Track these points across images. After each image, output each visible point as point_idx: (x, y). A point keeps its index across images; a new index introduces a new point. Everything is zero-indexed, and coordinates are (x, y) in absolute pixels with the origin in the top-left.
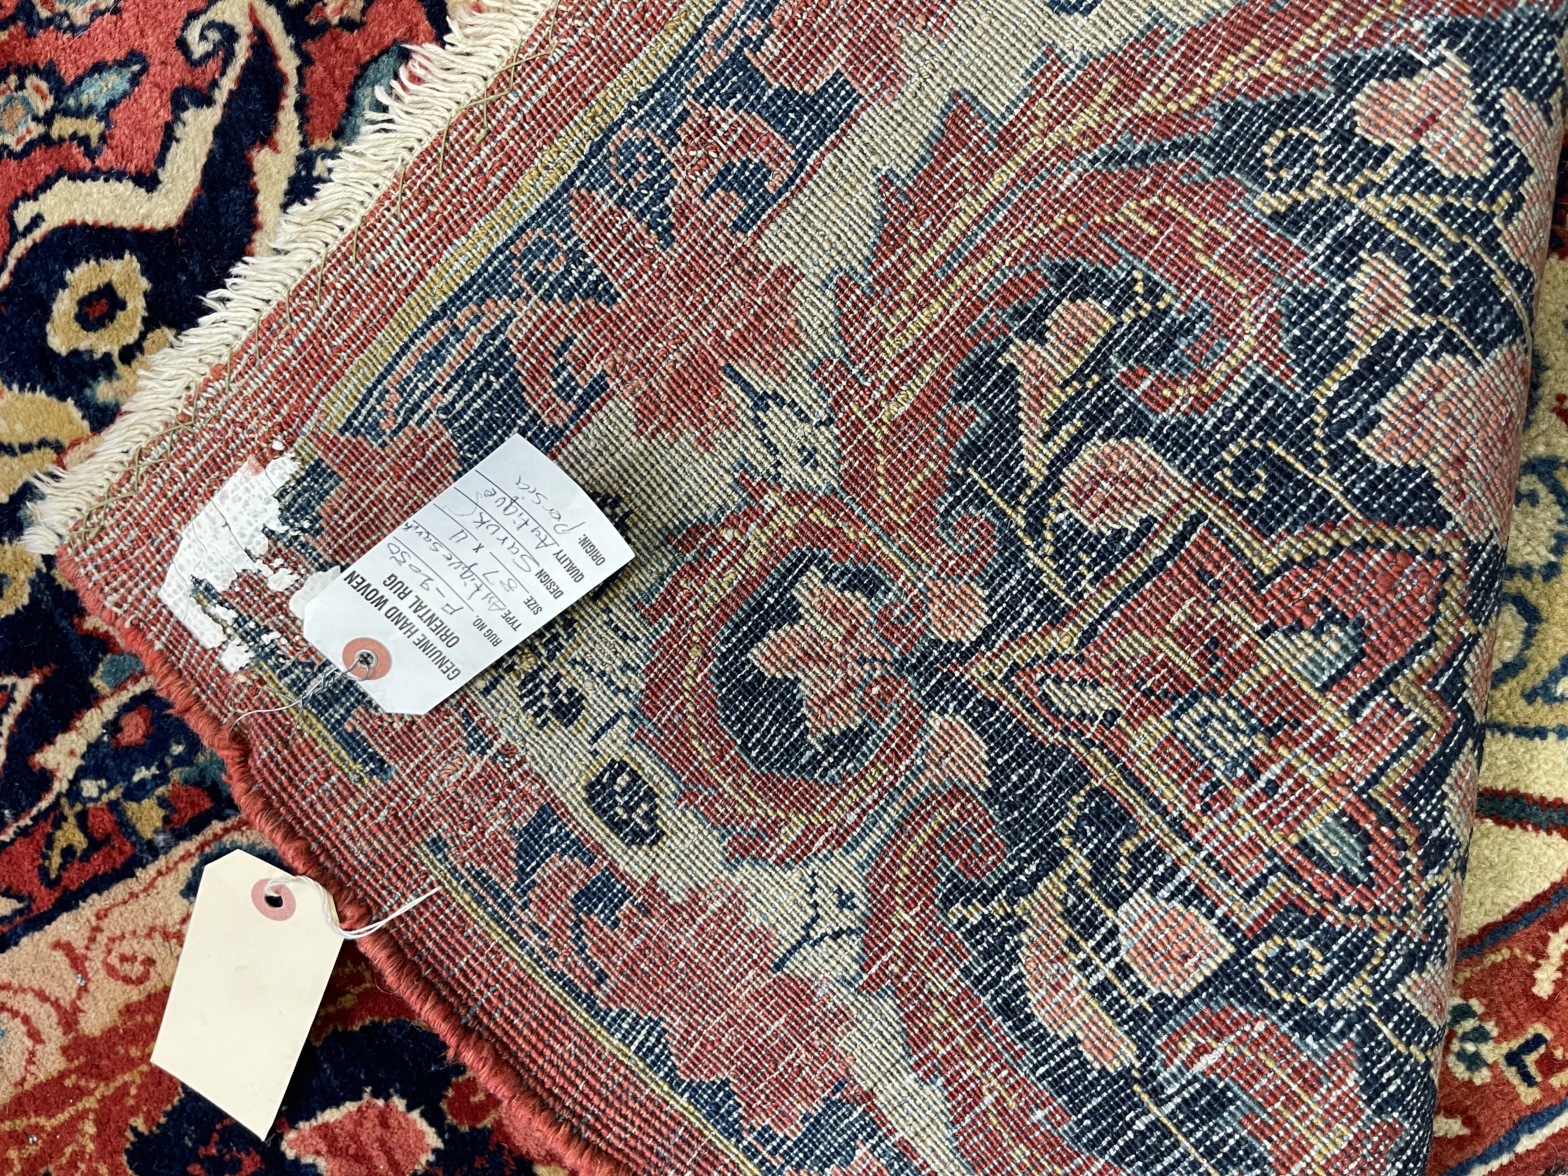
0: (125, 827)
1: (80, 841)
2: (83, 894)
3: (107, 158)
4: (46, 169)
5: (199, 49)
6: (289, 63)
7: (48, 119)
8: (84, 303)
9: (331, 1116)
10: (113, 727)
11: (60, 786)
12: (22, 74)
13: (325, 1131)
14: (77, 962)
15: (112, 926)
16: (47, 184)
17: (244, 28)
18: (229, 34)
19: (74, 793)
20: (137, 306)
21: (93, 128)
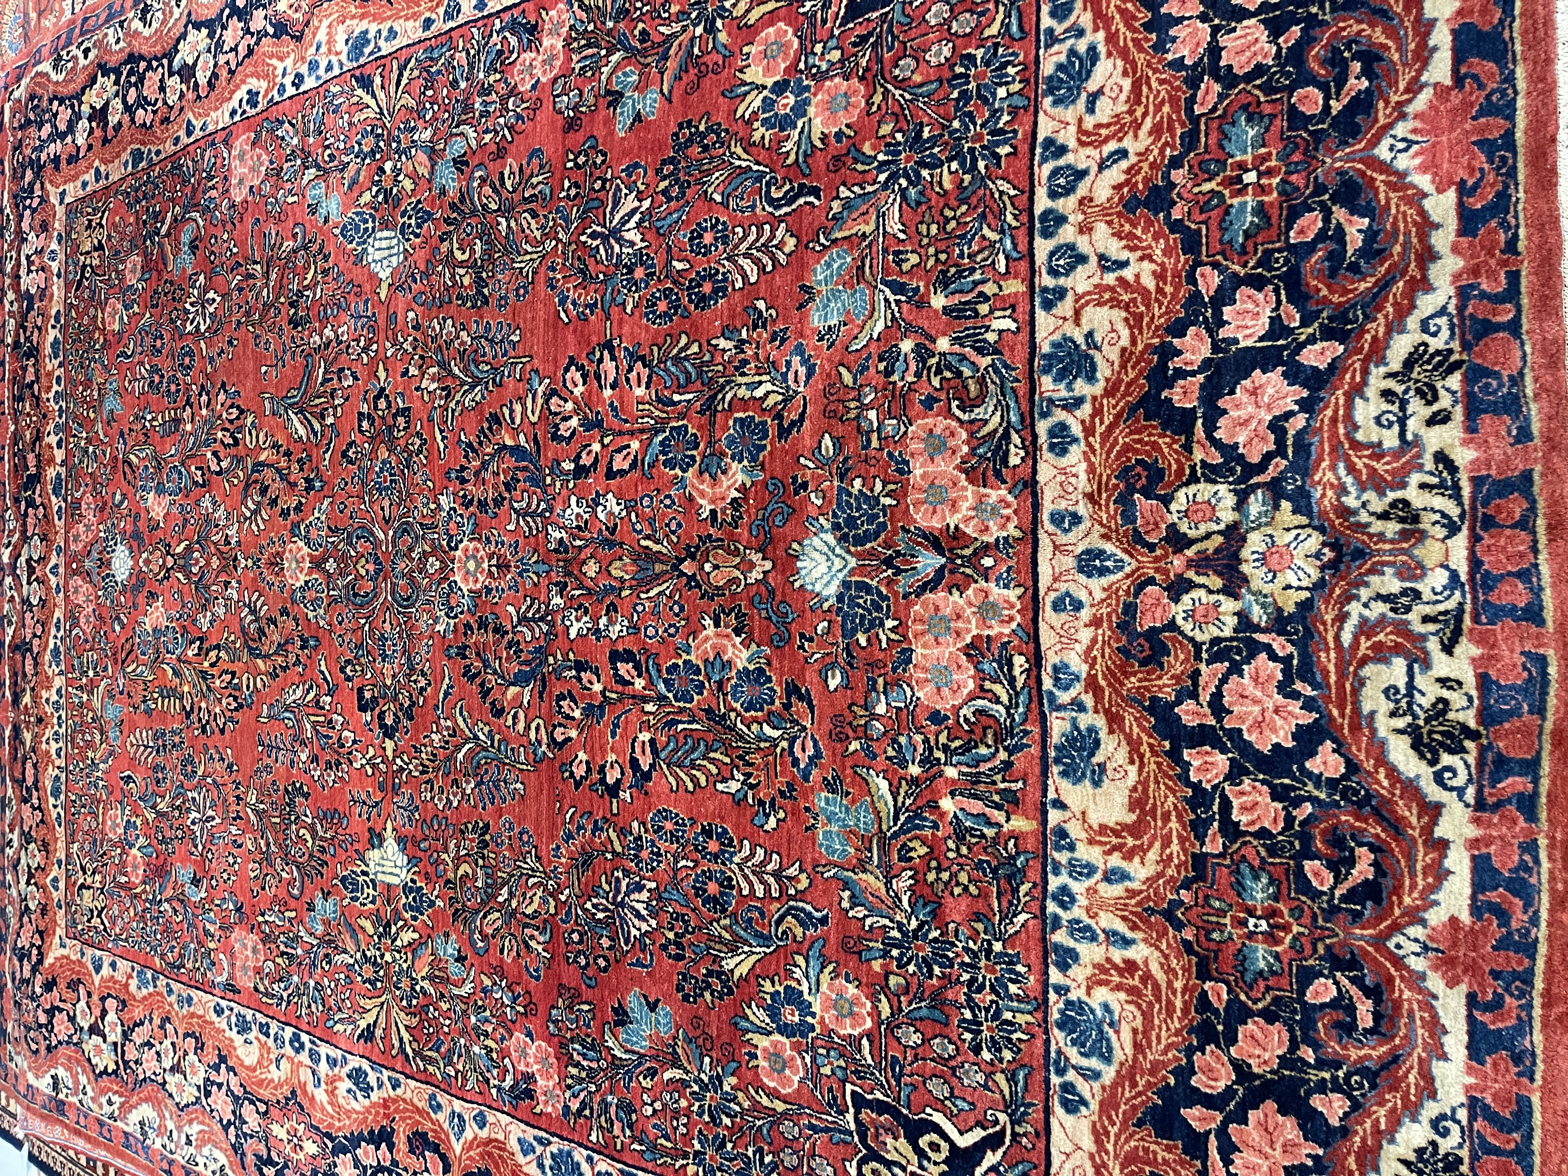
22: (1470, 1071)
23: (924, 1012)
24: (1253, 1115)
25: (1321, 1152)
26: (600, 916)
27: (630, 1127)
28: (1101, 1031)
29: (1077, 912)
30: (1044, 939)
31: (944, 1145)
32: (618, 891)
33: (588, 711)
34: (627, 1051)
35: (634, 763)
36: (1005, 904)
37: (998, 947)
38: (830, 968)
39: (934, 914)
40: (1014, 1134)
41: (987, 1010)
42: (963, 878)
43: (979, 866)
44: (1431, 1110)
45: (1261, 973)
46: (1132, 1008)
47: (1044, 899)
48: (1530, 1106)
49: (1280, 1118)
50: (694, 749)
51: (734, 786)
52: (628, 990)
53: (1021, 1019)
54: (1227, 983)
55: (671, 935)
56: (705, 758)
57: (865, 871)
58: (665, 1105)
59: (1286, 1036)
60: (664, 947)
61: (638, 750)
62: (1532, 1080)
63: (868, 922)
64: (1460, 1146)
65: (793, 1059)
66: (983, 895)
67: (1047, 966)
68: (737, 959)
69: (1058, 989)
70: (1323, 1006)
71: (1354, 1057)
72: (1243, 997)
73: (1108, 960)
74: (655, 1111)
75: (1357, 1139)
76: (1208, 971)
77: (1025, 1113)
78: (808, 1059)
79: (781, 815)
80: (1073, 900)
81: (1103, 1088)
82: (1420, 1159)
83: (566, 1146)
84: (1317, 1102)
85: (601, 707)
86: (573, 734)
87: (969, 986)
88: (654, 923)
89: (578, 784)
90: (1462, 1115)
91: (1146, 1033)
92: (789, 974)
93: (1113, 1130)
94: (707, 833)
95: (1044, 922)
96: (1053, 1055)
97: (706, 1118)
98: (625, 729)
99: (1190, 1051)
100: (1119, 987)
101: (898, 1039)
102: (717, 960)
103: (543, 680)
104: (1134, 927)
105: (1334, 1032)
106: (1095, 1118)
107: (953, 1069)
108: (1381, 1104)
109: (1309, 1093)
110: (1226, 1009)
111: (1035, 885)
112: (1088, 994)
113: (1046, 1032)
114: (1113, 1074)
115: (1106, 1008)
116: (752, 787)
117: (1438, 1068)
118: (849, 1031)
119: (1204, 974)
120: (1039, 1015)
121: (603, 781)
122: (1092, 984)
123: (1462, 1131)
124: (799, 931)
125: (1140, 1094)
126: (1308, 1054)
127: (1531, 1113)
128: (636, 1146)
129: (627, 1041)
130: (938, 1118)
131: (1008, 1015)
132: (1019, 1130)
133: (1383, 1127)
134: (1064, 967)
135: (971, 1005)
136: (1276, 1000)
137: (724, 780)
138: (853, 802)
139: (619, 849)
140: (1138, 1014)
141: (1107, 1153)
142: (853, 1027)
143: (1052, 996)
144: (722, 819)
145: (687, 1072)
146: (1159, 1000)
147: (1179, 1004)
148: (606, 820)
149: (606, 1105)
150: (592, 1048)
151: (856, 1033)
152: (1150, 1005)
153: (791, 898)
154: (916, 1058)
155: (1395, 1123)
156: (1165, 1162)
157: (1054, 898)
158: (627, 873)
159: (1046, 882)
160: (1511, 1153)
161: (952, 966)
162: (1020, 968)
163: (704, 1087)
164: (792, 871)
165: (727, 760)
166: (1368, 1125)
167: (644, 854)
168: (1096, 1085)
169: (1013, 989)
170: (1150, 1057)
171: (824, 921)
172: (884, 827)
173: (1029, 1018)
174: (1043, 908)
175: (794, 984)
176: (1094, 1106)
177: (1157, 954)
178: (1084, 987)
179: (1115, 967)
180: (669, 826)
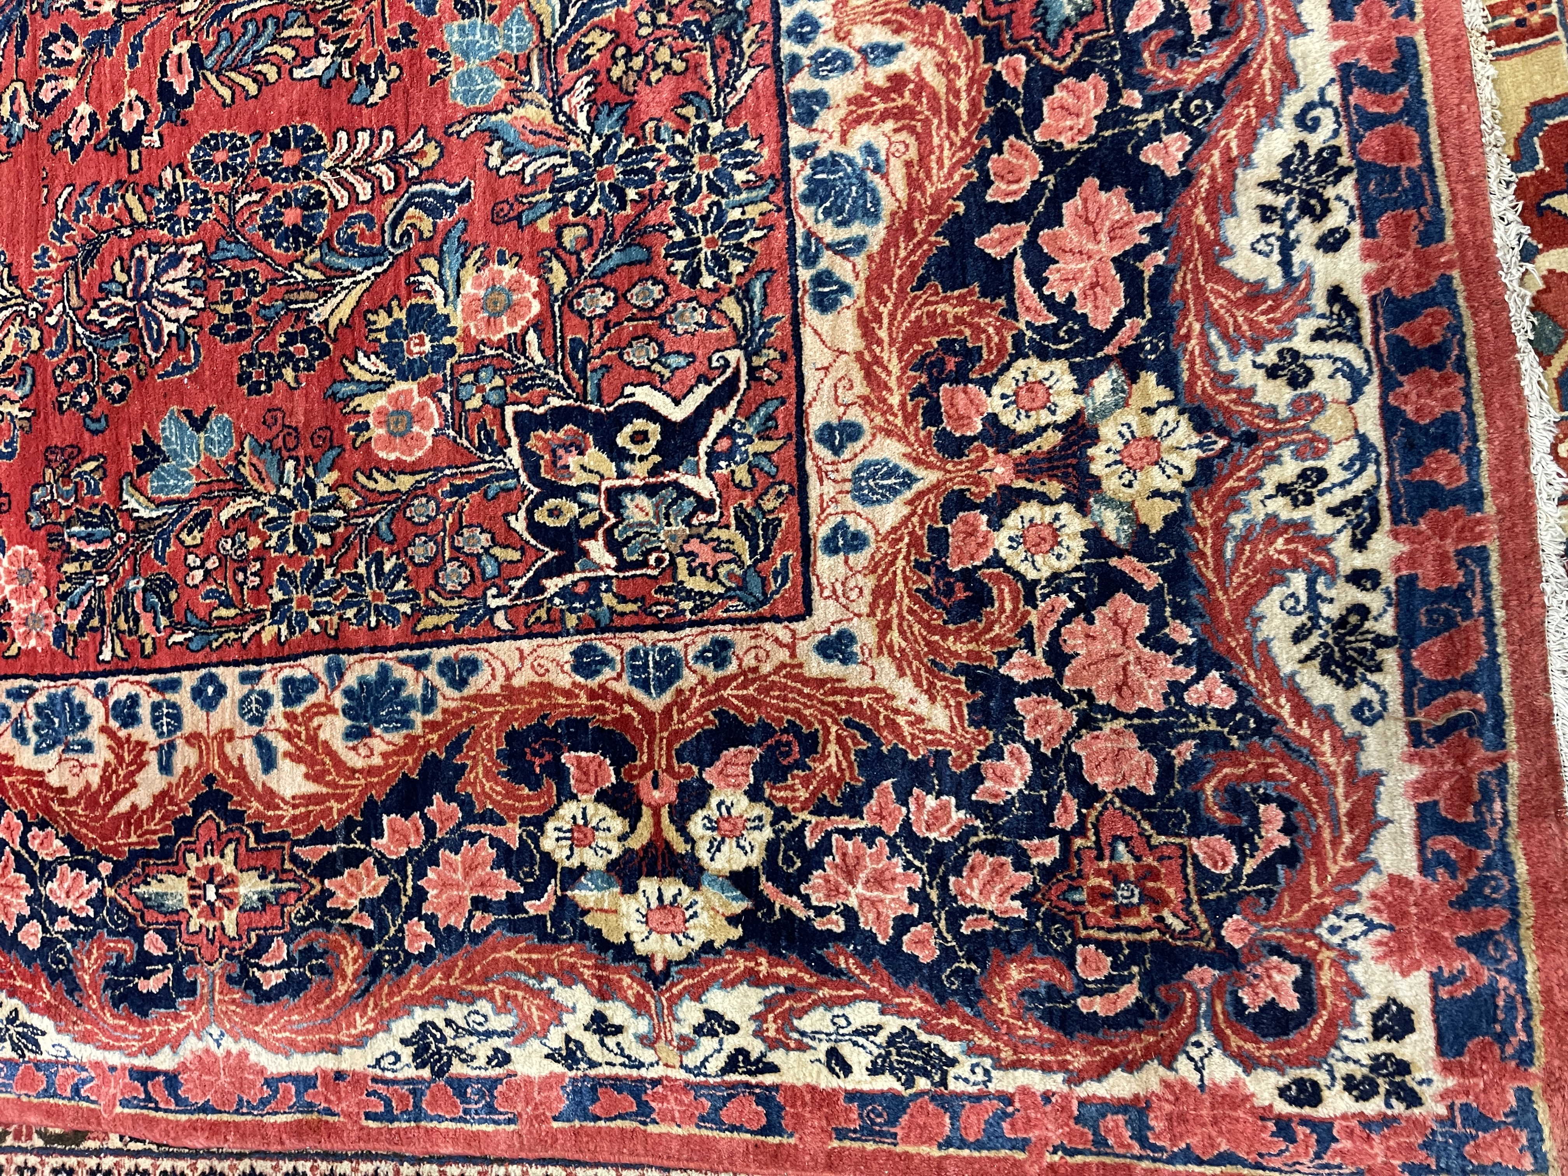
0: (563, 620)
1: (544, 617)
2: (536, 636)
3: (667, 387)
4: (643, 379)
5: (715, 364)
6: (743, 385)
7: (653, 361)
8: (636, 433)
9: (583, 754)
10: (575, 584)
11: (547, 595)
12: (651, 340)
13: (579, 759)
14: (522, 658)
15: (540, 652)
16: (642, 384)
17: (733, 364)
18: (727, 364)
19: (550, 600)
20: (653, 443)
21: (667, 373)
22: (1336, 34)
23: (617, 258)
24: (1068, 208)
25: (1159, 219)
26: (113, 322)
27: (167, 611)
28: (864, 183)
29: (822, 41)
30: (779, 93)
31: (654, 430)
32: (141, 276)
33: (95, 44)
34: (160, 505)
35: (166, 91)
36: (723, 67)
37: (716, 128)
38: (476, 255)
39: (624, 119)
40: (751, 370)
41: (705, 218)
42: (664, 55)
43: (685, 31)
44: (1294, 103)
45: (1067, 21)
46: (904, 136)
47: (777, 38)
48: (1415, 46)
49: (1103, 196)
50: (257, 36)
51: (319, 65)
52: (160, 414)
53: (752, 212)
54: (1025, 51)
55: (228, 309)
56: (274, 40)
57: (521, 103)
58: (223, 559)
59: (1104, 87)
60: (217, 330)
61: (171, 69)
62: (1412, 15)
63: (529, 171)
64: (1336, 133)
65: (423, 407)
66: (693, 67)
67: (785, 126)
68: (334, 302)
69: (803, 152)
70: (1147, 30)
71: (1192, 77)
72: (1046, 60)
73: (868, 86)
74: (207, 573)
75: (1204, 181)
76: (1000, 43)
77: (767, 335)
78: (446, 399)
79: (395, 72)
80: (816, 26)
81: (870, 258)
82: (1286, 173)
83: (60, 687)
84: (1150, 155)
85: (114, 31)
86: (70, 84)
87: (678, 199)
88: (199, 302)
89: (76, 152)
90: (1334, 94)
91: (923, 159)
92: (413, 288)
93: (885, 311)
94: (281, 143)
95: (778, 70)
96: (800, 242)
97: (291, 548)
98: (151, 48)
99: (983, 157)
100: (884, 116)
101: (580, 314)
102: (301, 315)
103: (24, 28)
104: (899, 29)
105: (1164, 57)
106: (862, 302)
107: (662, 318)
108: (1228, 125)
109: (1138, 148)
110: (1026, 86)
111: (763, 25)
112: (843, 141)
113: (790, 214)
114: (882, 233)
115: (869, 150)
116: (348, 53)
117: (1297, 47)
118: (508, 330)
119: (994, 52)
120: (778, 197)
121: (116, 131)
122: (849, 124)
123: (1336, 114)
124: (426, 225)
125: (920, 244)
126: (1133, 98)
127: (1416, 55)
128: (179, 638)
129: (160, 489)
130: (644, 395)
131: (735, 214)
132: (757, 361)
133: (1235, 152)
134: (807, 118)
135: (682, 219)
136: (1089, 48)
137: (306, 61)
138: (501, 16)
139: (141, 217)
140: (912, 141)
141: (880, 342)
142: (512, 324)
143: (795, 164)
144: (303, 115)
145: (257, 495)
146: (936, 112)
147: (964, 106)
148: (120, 183)
149: (126, 595)
150: (103, 520)
151: (516, 330)
152: (927, 122)
153: (416, 181)
154: (607, 328)
155: (1249, 138)
156: (960, 320)
157: (790, 33)
158: (154, 247)
159: (777, 18)
160: (1400, 115)
161: (653, 179)
162: (749, 145)
163: (285, 505)
164: (413, 145)
165: (310, 32)
166: (1216, 157)
167: (183, 210)
168: (860, 260)
169: (740, 176)
170: (930, 190)
171: (464, 196)
172: (547, 33)
173: (765, 206)
174: (776, 51)
175: (421, 300)
176: (859, 288)
177: (932, 53)
178: (837, 136)
179: (878, 91)
180: (220, 156)
